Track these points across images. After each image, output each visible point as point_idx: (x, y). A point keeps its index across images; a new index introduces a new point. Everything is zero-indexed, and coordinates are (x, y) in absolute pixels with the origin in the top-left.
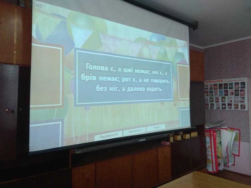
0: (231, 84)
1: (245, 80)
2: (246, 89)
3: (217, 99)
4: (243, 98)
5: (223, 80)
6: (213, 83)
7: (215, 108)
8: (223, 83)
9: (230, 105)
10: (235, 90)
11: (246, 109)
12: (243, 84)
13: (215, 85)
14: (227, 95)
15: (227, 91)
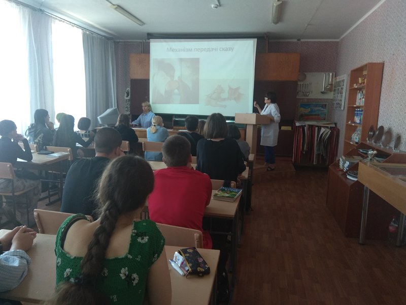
0: (341, 81)
1: (345, 77)
2: (345, 87)
3: (336, 97)
4: (342, 96)
5: (340, 77)
7: (334, 108)
9: (338, 104)
10: (341, 88)
11: (342, 108)
12: (344, 80)
14: (338, 93)
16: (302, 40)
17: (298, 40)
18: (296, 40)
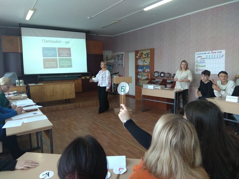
0: (120, 55)
1: (123, 53)
2: (124, 57)
3: (117, 62)
4: (123, 61)
5: (118, 53)
6: (115, 54)
7: (116, 66)
8: (118, 54)
9: (120, 64)
10: (121, 58)
11: (124, 66)
12: (123, 54)
13: (116, 55)
14: (119, 60)
15: (119, 58)
16: (99, 35)
17: (97, 35)
18: (96, 35)
